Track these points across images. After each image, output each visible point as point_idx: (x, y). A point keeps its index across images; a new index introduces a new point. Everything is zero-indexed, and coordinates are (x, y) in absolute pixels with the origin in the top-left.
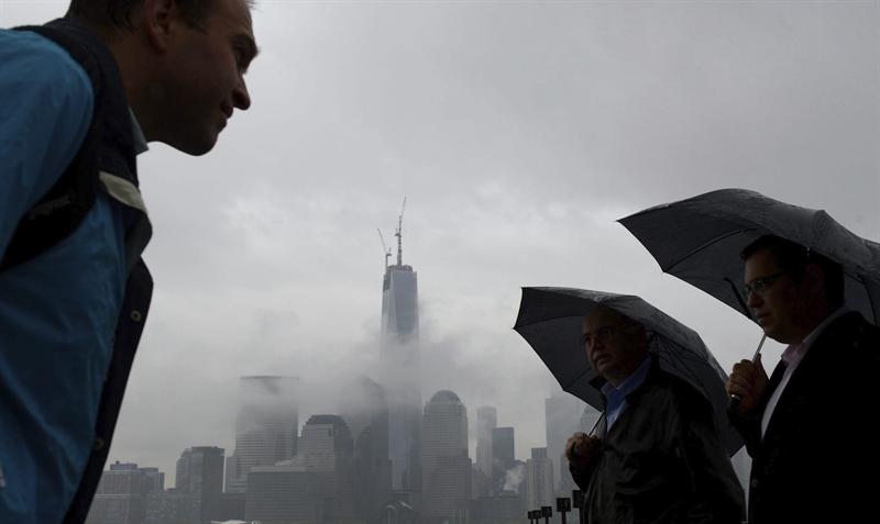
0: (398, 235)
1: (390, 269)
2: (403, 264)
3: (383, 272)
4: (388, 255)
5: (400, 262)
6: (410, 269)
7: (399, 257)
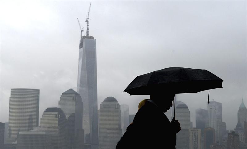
0: (87, 21)
1: (83, 38)
2: (89, 35)
3: (80, 39)
4: (82, 31)
5: (88, 34)
6: (93, 38)
7: (88, 32)
